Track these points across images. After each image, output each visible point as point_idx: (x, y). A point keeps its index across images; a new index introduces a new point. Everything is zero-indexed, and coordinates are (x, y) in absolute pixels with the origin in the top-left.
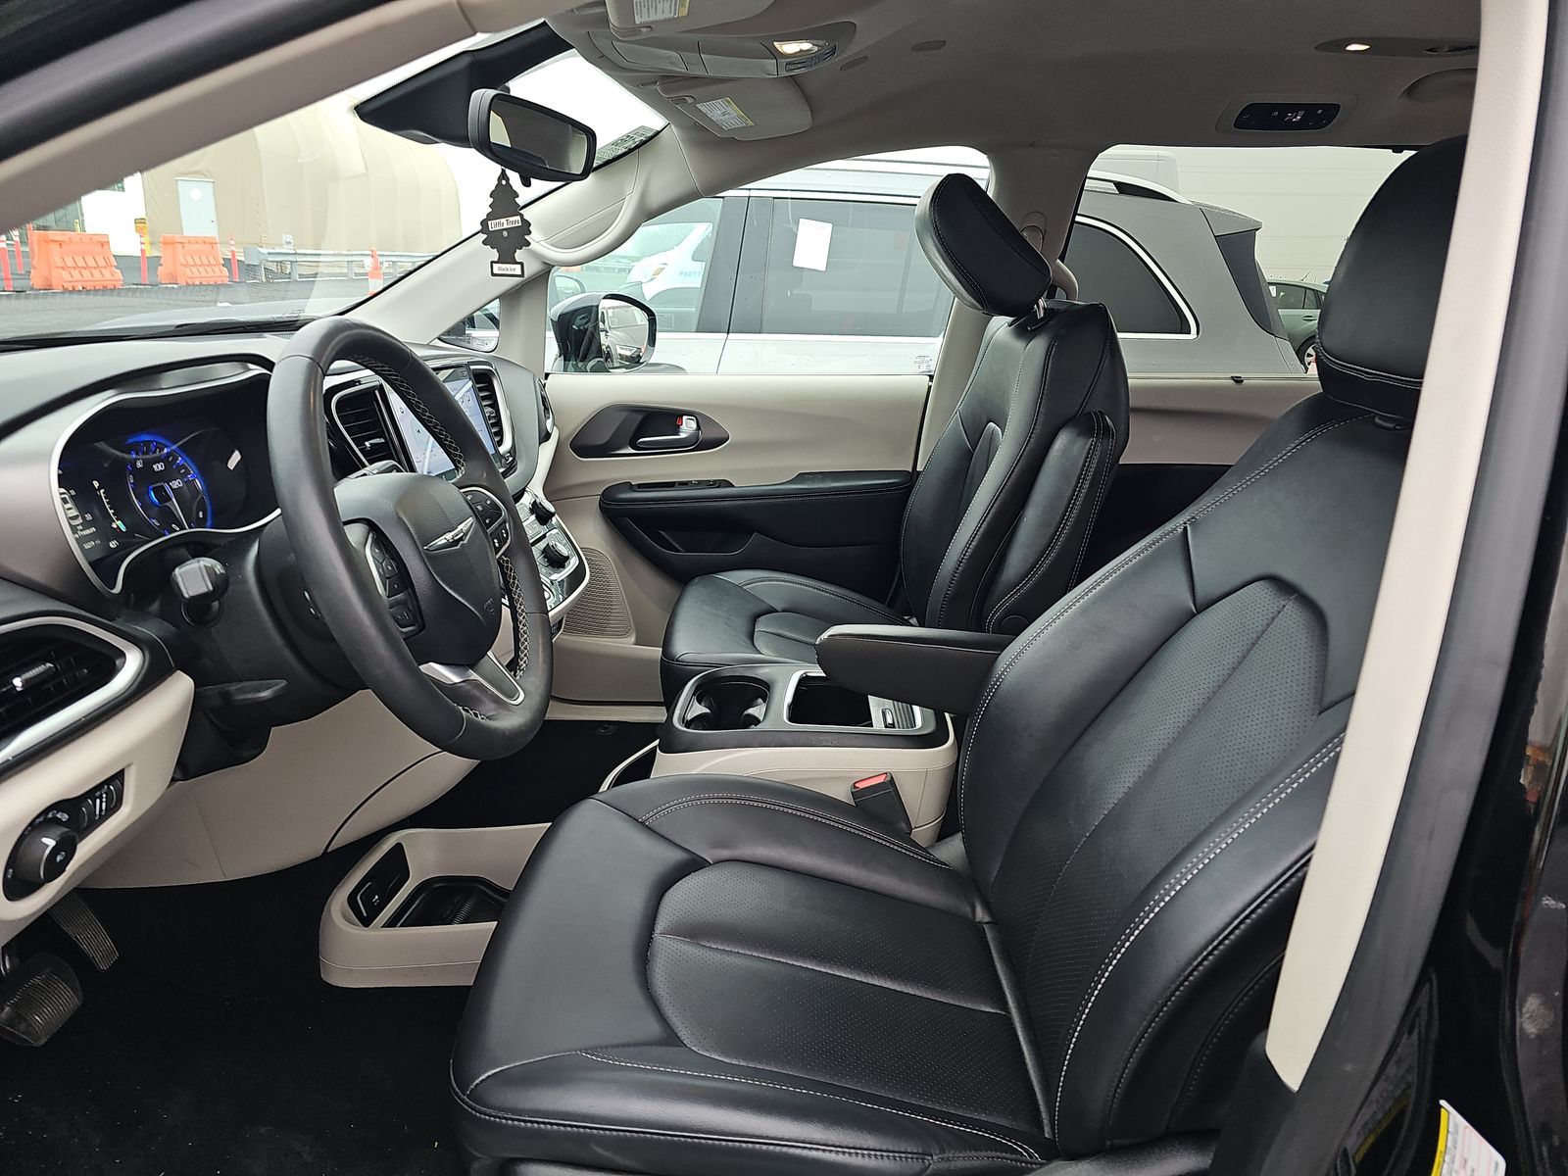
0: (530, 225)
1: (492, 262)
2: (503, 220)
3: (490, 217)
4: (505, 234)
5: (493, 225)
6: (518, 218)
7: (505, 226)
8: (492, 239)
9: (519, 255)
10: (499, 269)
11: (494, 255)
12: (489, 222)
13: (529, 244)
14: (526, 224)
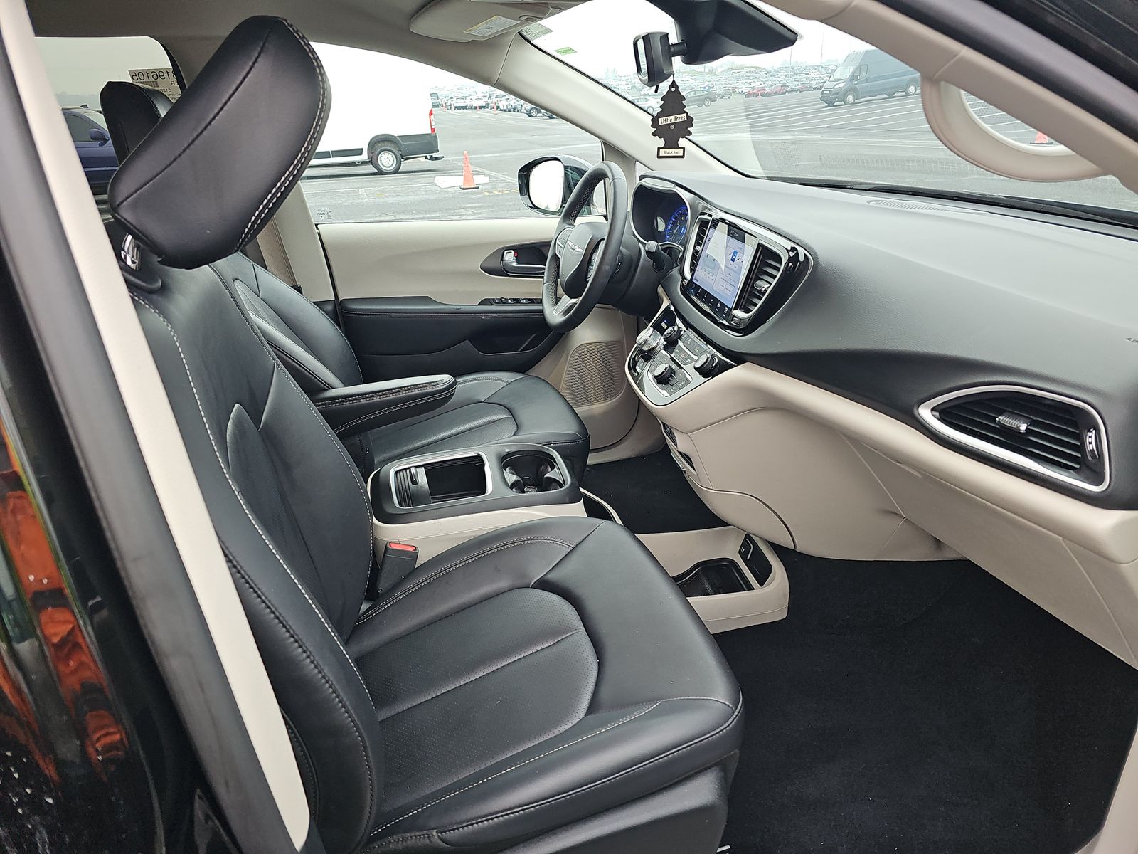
0: (693, 120)
1: (659, 149)
2: (672, 117)
3: (660, 115)
4: (672, 127)
5: (662, 121)
6: (685, 115)
7: (673, 121)
8: (659, 131)
9: (682, 142)
10: (665, 152)
11: (661, 142)
12: (660, 119)
13: (690, 133)
14: (690, 119)
